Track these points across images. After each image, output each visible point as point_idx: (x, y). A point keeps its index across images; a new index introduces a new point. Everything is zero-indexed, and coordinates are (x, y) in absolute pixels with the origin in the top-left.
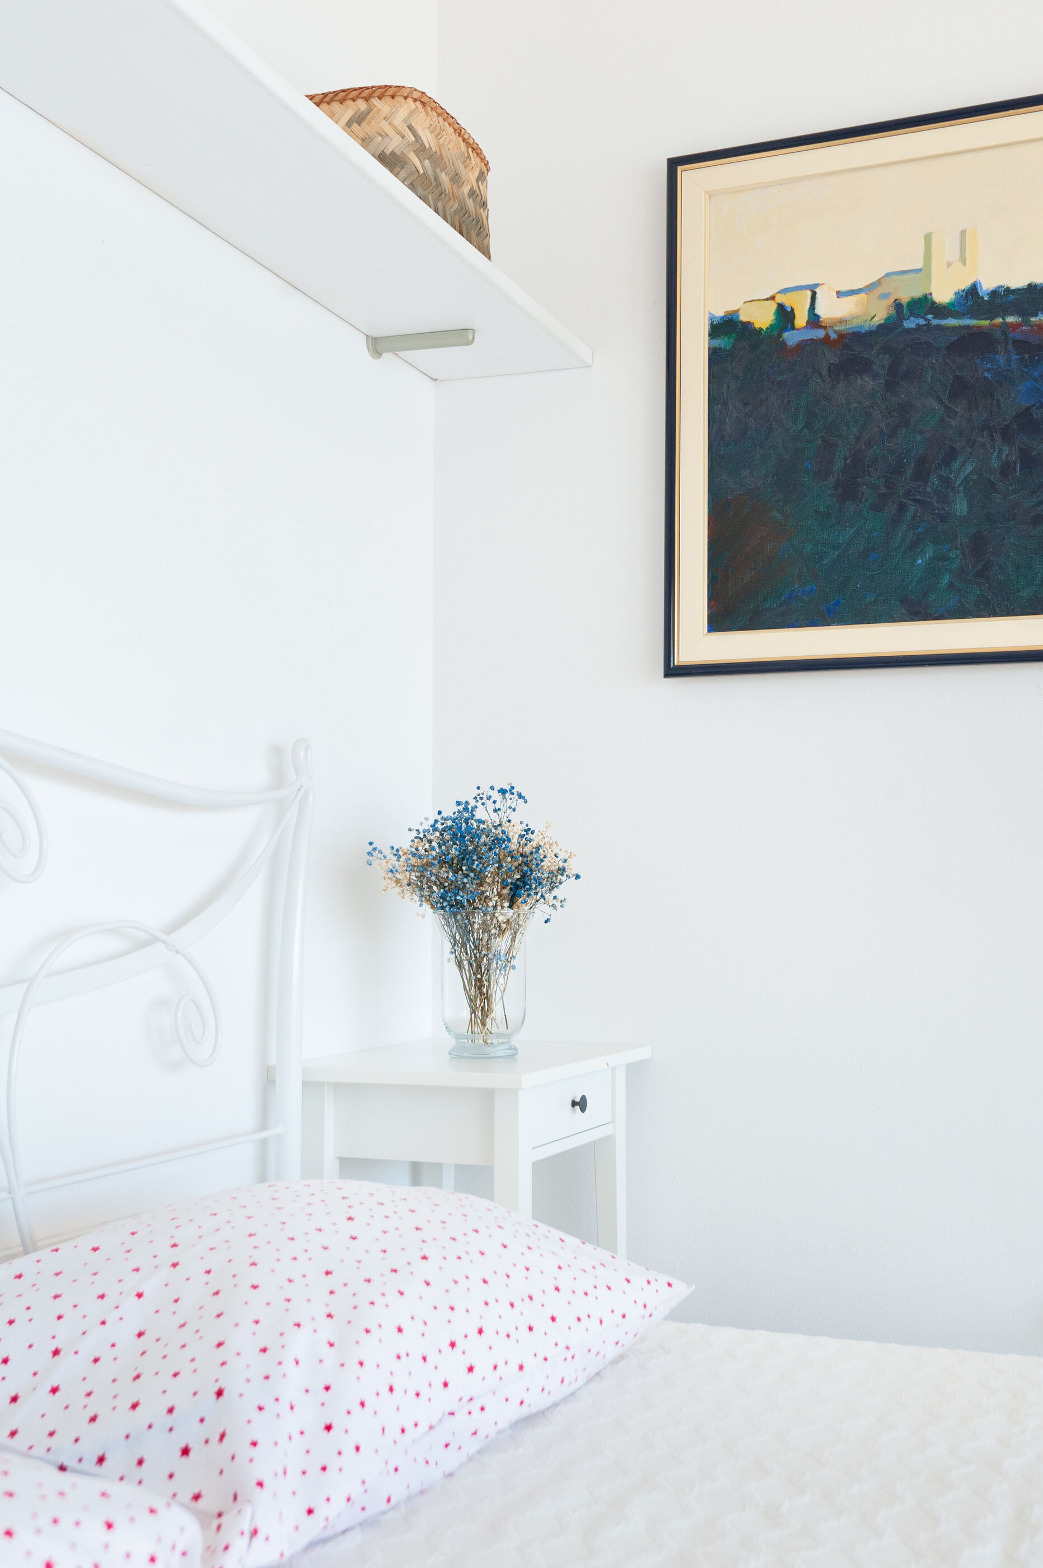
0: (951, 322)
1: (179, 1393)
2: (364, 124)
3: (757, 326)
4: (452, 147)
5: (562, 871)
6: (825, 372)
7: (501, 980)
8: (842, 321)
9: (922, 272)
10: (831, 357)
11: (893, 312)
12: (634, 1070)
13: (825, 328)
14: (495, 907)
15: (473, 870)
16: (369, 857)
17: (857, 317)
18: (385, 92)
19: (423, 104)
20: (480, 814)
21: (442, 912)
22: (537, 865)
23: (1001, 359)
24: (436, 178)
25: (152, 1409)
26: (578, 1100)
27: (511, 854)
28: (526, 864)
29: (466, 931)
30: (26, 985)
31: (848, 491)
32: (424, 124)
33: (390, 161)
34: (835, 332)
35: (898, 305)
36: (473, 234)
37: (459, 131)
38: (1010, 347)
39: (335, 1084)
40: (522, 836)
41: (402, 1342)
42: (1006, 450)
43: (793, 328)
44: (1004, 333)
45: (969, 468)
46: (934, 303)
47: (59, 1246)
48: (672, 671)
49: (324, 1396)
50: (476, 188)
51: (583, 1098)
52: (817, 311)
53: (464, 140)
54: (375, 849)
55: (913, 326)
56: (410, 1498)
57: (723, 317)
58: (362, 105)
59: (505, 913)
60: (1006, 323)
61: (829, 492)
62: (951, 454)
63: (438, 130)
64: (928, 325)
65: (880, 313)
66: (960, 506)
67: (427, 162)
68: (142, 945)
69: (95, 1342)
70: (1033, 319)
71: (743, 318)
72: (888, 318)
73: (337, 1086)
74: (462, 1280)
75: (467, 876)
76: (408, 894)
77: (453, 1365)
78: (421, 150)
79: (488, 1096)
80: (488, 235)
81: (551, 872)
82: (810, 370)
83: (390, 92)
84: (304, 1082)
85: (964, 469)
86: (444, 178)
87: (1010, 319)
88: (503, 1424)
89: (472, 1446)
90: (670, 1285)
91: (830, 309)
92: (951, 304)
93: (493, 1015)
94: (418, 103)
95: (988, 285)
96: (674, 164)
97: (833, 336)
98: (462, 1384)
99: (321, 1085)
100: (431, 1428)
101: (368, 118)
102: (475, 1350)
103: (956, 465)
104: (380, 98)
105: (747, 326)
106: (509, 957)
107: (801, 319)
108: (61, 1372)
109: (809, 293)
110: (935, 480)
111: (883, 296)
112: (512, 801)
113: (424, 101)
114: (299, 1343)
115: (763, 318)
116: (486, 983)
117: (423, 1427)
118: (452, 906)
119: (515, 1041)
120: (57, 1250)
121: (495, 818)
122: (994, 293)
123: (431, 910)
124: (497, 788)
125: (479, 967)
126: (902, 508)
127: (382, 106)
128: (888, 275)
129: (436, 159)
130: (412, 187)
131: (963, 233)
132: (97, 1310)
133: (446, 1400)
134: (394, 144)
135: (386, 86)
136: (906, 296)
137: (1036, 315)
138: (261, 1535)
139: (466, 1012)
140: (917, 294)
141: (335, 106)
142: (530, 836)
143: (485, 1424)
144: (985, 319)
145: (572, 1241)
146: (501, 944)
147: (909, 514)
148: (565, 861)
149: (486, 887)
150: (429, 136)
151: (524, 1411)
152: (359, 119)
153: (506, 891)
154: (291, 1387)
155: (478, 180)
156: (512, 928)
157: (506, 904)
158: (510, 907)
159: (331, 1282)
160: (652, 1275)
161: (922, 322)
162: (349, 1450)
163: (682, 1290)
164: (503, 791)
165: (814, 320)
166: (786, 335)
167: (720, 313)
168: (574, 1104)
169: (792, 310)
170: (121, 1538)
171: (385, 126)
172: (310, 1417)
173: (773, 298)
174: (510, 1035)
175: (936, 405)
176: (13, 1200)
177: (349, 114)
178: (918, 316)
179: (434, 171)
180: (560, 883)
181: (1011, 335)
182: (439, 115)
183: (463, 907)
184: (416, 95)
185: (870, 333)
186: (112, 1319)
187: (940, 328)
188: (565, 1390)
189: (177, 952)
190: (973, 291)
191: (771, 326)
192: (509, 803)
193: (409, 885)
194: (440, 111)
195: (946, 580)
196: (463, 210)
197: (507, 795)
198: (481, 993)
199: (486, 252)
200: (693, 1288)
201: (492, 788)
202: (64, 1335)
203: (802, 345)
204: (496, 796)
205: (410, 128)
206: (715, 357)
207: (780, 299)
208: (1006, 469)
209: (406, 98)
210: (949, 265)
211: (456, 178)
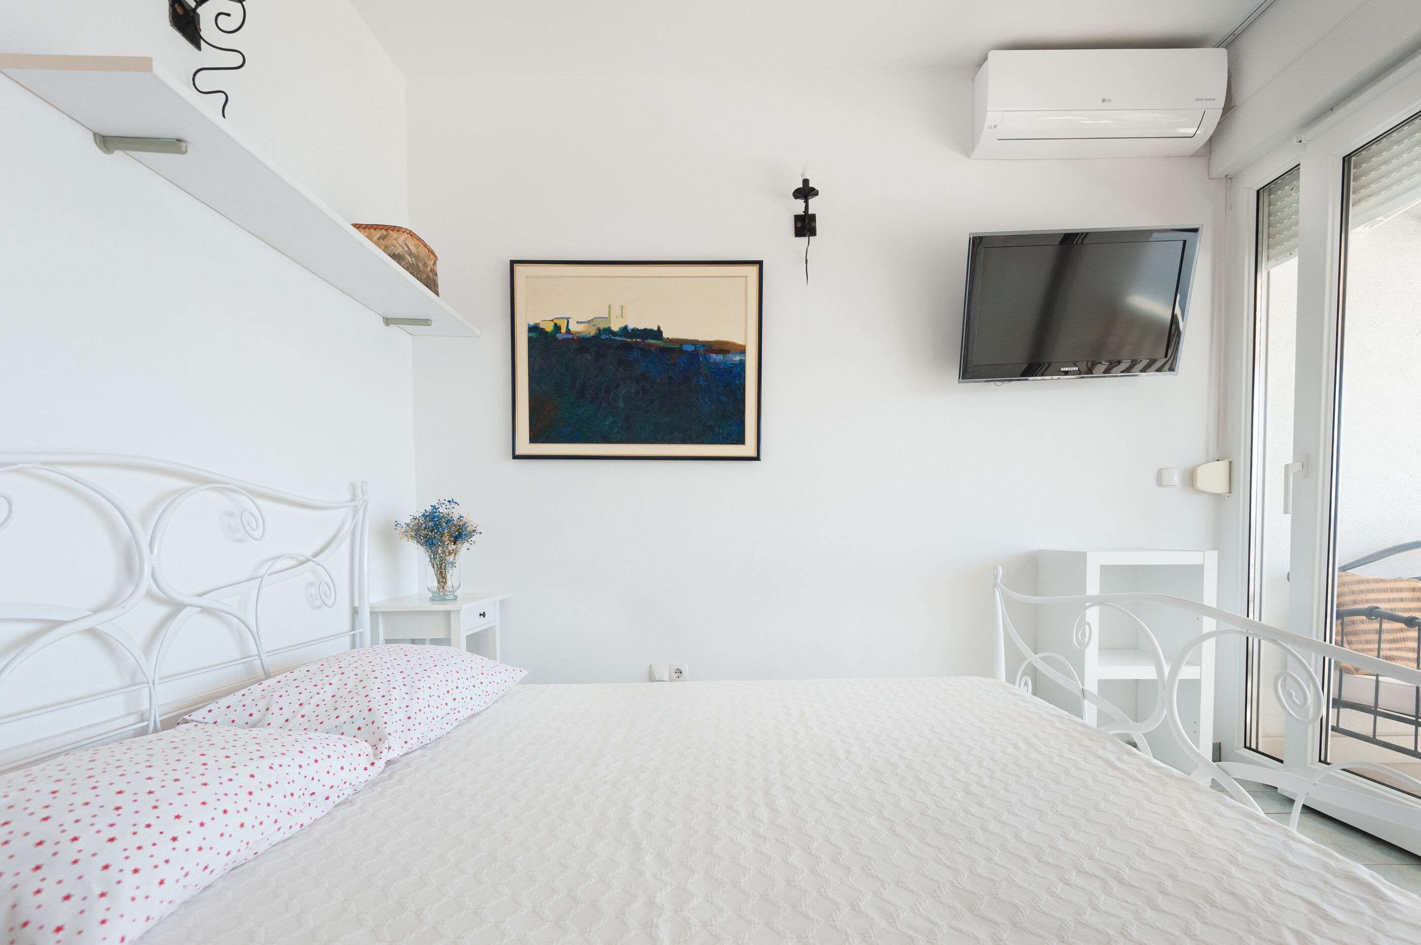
0: (618, 338)
1: (354, 711)
2: (385, 240)
3: (547, 330)
4: (423, 252)
5: (474, 531)
6: (572, 351)
7: (450, 571)
8: (579, 333)
9: (608, 319)
10: (575, 346)
11: (597, 332)
12: (502, 602)
13: (572, 334)
14: (448, 545)
15: (439, 531)
16: (395, 527)
17: (585, 332)
18: (394, 228)
19: (411, 235)
20: (441, 510)
21: (426, 547)
22: (465, 529)
23: (635, 354)
24: (417, 265)
25: (345, 717)
26: (482, 613)
27: (454, 526)
28: (461, 529)
29: (435, 553)
30: (260, 579)
31: (581, 395)
32: (412, 244)
33: (397, 257)
34: (576, 336)
35: (599, 330)
36: (432, 286)
37: (425, 246)
38: (638, 350)
39: (383, 612)
40: (458, 519)
41: (431, 692)
42: (637, 386)
43: (560, 333)
44: (636, 345)
45: (624, 391)
46: (612, 330)
47: (293, 671)
48: (515, 457)
49: (406, 709)
50: (433, 268)
51: (484, 612)
52: (569, 328)
53: (428, 249)
54: (398, 524)
55: (604, 338)
56: (436, 740)
57: (533, 325)
58: (384, 232)
59: (452, 547)
60: (636, 341)
61: (574, 395)
62: (617, 386)
63: (417, 246)
64: (610, 338)
65: (593, 332)
66: (621, 404)
67: (413, 259)
68: (303, 563)
69: (316, 700)
70: (646, 341)
71: (541, 326)
72: (596, 334)
73: (384, 613)
74: (450, 672)
75: (436, 533)
76: (411, 540)
77: (449, 698)
78: (411, 254)
79: (448, 613)
80: (438, 286)
81: (470, 532)
82: (567, 350)
83: (397, 229)
84: (371, 612)
85: (623, 391)
86: (420, 265)
87: (638, 340)
88: (466, 717)
89: (456, 723)
90: (521, 671)
91: (574, 327)
92: (618, 332)
93: (447, 584)
94: (409, 235)
95: (630, 327)
96: (513, 263)
97: (575, 338)
98: (452, 704)
99: (377, 613)
100: (442, 718)
101: (387, 238)
102: (456, 694)
103: (620, 390)
104: (392, 231)
105: (543, 330)
106: (453, 564)
107: (563, 330)
108: (304, 710)
109: (566, 321)
110: (612, 394)
111: (594, 326)
112: (453, 505)
113: (411, 234)
114: (395, 694)
115: (549, 328)
116: (444, 573)
117: (440, 717)
118: (430, 545)
119: (456, 594)
120: (292, 672)
121: (447, 511)
122: (633, 330)
123: (421, 546)
124: (447, 500)
125: (441, 567)
126: (601, 403)
127: (394, 234)
128: (595, 318)
129: (417, 257)
130: (407, 269)
131: (622, 306)
132: (315, 690)
133: (446, 709)
134: (399, 250)
135: (395, 226)
136: (603, 326)
137: (647, 340)
138: (392, 749)
139: (436, 584)
140: (606, 326)
141: (372, 231)
142: (462, 519)
143: (460, 717)
144: (630, 339)
145: (486, 659)
146: (451, 558)
147: (603, 406)
148: (476, 527)
149: (444, 537)
150: (414, 248)
151: (473, 712)
152: (383, 238)
153: (452, 539)
154: (395, 706)
155: (433, 265)
156: (455, 552)
157: (453, 544)
158: (454, 545)
159: (403, 675)
160: (514, 668)
161: (608, 337)
162: (417, 724)
163: (525, 672)
164: (449, 501)
165: (568, 331)
166: (557, 335)
167: (532, 323)
168: (480, 615)
169: (560, 326)
170: (349, 749)
171: (394, 242)
172: (402, 715)
173: (552, 320)
174: (454, 591)
175: (613, 368)
176: (261, 660)
177: (378, 235)
178: (606, 335)
179: (417, 263)
180: (474, 535)
181: (638, 346)
182: (417, 240)
183: (435, 545)
184: (408, 232)
185: (589, 339)
186: (321, 692)
187: (614, 340)
188: (486, 706)
189: (319, 565)
190: (626, 328)
191: (552, 331)
192: (452, 506)
193: (411, 537)
194: (418, 238)
195: (616, 430)
196: (428, 277)
197: (452, 503)
198: (442, 577)
199: (437, 293)
200: (529, 671)
201: (445, 500)
202: (303, 699)
203: (564, 340)
204: (447, 503)
205: (406, 244)
206: (530, 340)
207: (555, 321)
208: (637, 393)
209: (404, 232)
210: (617, 317)
211: (425, 265)
